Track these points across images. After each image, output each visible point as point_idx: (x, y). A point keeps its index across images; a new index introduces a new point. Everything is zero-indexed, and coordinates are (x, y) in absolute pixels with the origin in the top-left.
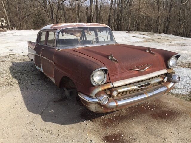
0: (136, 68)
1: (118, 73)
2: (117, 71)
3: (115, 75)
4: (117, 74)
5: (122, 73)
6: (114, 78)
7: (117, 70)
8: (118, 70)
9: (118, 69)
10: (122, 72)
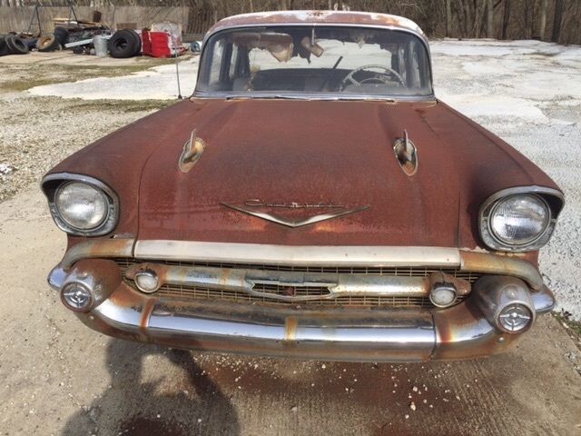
0: (257, 208)
1: (177, 210)
2: (173, 200)
3: (165, 214)
4: (173, 214)
5: (192, 213)
6: (157, 224)
7: (172, 198)
8: (176, 199)
9: (179, 196)
10: (192, 209)
